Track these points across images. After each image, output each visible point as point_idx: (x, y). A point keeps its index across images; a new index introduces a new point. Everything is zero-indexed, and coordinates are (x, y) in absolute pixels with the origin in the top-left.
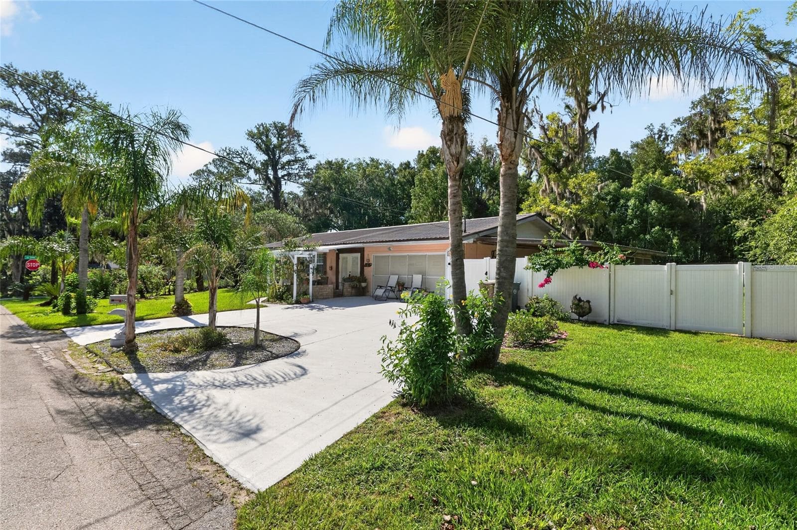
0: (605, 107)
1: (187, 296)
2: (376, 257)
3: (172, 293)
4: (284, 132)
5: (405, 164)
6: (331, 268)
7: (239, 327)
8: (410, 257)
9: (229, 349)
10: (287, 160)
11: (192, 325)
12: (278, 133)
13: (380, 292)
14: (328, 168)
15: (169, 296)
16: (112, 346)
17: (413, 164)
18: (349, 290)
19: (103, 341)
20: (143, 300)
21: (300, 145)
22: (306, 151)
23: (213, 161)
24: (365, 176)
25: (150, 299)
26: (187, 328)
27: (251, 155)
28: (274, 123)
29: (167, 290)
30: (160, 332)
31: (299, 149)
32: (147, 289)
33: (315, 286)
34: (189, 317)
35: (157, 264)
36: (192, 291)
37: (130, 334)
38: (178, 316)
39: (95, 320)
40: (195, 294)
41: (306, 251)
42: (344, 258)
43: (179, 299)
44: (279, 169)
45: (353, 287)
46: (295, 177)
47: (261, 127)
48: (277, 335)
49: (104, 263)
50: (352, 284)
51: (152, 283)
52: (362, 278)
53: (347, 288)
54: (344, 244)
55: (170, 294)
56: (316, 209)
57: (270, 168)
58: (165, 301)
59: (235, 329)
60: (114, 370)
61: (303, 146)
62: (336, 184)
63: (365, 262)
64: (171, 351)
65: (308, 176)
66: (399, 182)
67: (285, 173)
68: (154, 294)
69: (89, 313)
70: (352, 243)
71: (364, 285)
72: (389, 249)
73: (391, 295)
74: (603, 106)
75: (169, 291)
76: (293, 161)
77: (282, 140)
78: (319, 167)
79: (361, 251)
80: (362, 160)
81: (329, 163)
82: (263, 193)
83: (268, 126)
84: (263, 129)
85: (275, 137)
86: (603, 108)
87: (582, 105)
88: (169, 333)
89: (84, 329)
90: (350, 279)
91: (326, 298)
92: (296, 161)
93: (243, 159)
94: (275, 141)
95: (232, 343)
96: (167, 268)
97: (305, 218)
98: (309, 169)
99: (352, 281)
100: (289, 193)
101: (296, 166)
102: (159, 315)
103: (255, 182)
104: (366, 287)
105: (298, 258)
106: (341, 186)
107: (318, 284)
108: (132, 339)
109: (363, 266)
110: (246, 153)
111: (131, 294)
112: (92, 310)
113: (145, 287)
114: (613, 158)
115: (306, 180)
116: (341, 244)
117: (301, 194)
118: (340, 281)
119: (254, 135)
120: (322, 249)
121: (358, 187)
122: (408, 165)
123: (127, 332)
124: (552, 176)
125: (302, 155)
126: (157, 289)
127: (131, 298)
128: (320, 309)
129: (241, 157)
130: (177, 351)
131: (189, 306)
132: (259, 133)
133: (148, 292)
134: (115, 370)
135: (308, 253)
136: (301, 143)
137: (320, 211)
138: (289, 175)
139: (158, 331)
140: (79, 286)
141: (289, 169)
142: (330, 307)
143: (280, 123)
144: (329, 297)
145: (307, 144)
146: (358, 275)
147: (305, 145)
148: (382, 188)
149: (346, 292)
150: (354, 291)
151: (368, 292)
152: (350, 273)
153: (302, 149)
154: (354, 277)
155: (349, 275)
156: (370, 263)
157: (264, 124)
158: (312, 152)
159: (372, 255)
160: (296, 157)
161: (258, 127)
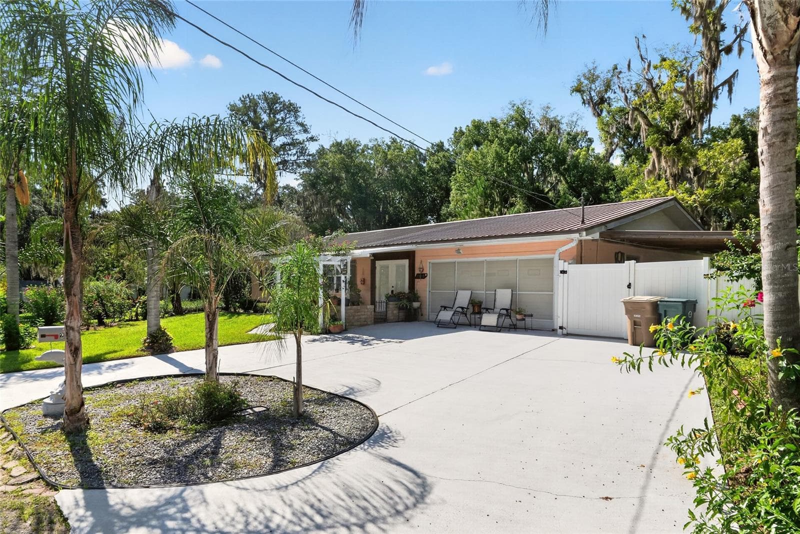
0: (743, 49)
1: (163, 323)
2: (434, 263)
3: (140, 318)
4: (277, 105)
5: (438, 145)
6: (364, 282)
7: (253, 376)
8: (489, 263)
9: (251, 423)
10: (281, 143)
11: (176, 371)
12: (269, 107)
13: (446, 316)
14: (336, 152)
15: (137, 322)
16: (45, 416)
17: (446, 146)
18: (395, 312)
19: (32, 403)
20: (102, 328)
21: (297, 123)
22: (306, 131)
24: (386, 162)
25: (111, 326)
26: (170, 376)
28: (264, 94)
29: (134, 314)
30: (127, 384)
31: (297, 128)
32: (106, 313)
33: (349, 307)
34: (170, 355)
35: (118, 280)
36: (167, 315)
37: (72, 398)
38: (152, 354)
39: (29, 361)
40: (172, 319)
41: (336, 255)
42: (382, 267)
43: (154, 329)
45: (400, 309)
46: (293, 165)
47: (248, 99)
48: (324, 392)
49: (52, 279)
50: (400, 304)
51: (113, 305)
52: (413, 295)
53: (393, 310)
54: (385, 246)
55: (137, 320)
56: (321, 207)
58: (132, 329)
59: (247, 378)
60: (41, 477)
61: (302, 125)
62: (347, 172)
63: (417, 272)
64: (148, 429)
65: (308, 164)
66: (431, 170)
67: (280, 159)
68: (117, 320)
69: (23, 349)
70: (398, 245)
71: (416, 305)
72: (458, 251)
73: (463, 319)
74: (740, 45)
75: (137, 315)
76: (289, 144)
77: (274, 117)
78: (322, 152)
79: (410, 256)
80: (379, 140)
81: (338, 145)
82: (251, 188)
83: (255, 97)
84: (250, 102)
85: (265, 112)
86: (741, 50)
87: (712, 44)
88: (142, 386)
89: (8, 378)
90: (394, 297)
91: (364, 325)
92: (293, 144)
94: (265, 117)
95: (251, 409)
96: (132, 285)
97: (307, 217)
98: (310, 155)
99: (399, 300)
100: (284, 188)
101: (294, 151)
102: (126, 353)
103: (240, 173)
104: (420, 308)
105: (324, 266)
106: (353, 174)
107: (353, 304)
108: (78, 407)
109: (413, 277)
111: (72, 325)
112: (28, 344)
113: (104, 310)
114: (737, 127)
115: (306, 170)
116: (380, 246)
117: (300, 189)
118: (377, 299)
119: (239, 110)
120: (358, 253)
121: (376, 177)
122: (440, 147)
123: (68, 394)
124: (665, 149)
125: (301, 137)
126: (121, 313)
127: (71, 333)
128: (364, 342)
130: (158, 428)
131: (168, 339)
132: (245, 107)
133: (108, 317)
134: (43, 478)
135: (339, 258)
136: (300, 120)
137: (326, 209)
138: (284, 163)
139: (123, 382)
140: (9, 310)
141: (284, 154)
142: (379, 338)
143: (272, 93)
144: (369, 323)
145: (307, 122)
146: (407, 290)
147: (305, 123)
148: (408, 177)
149: (391, 315)
150: (402, 314)
151: (422, 315)
152: (393, 289)
153: (300, 128)
154: (401, 293)
155: (392, 291)
156: (424, 272)
157: (250, 95)
158: (313, 132)
159: (429, 261)
160: (293, 140)
161: (242, 99)
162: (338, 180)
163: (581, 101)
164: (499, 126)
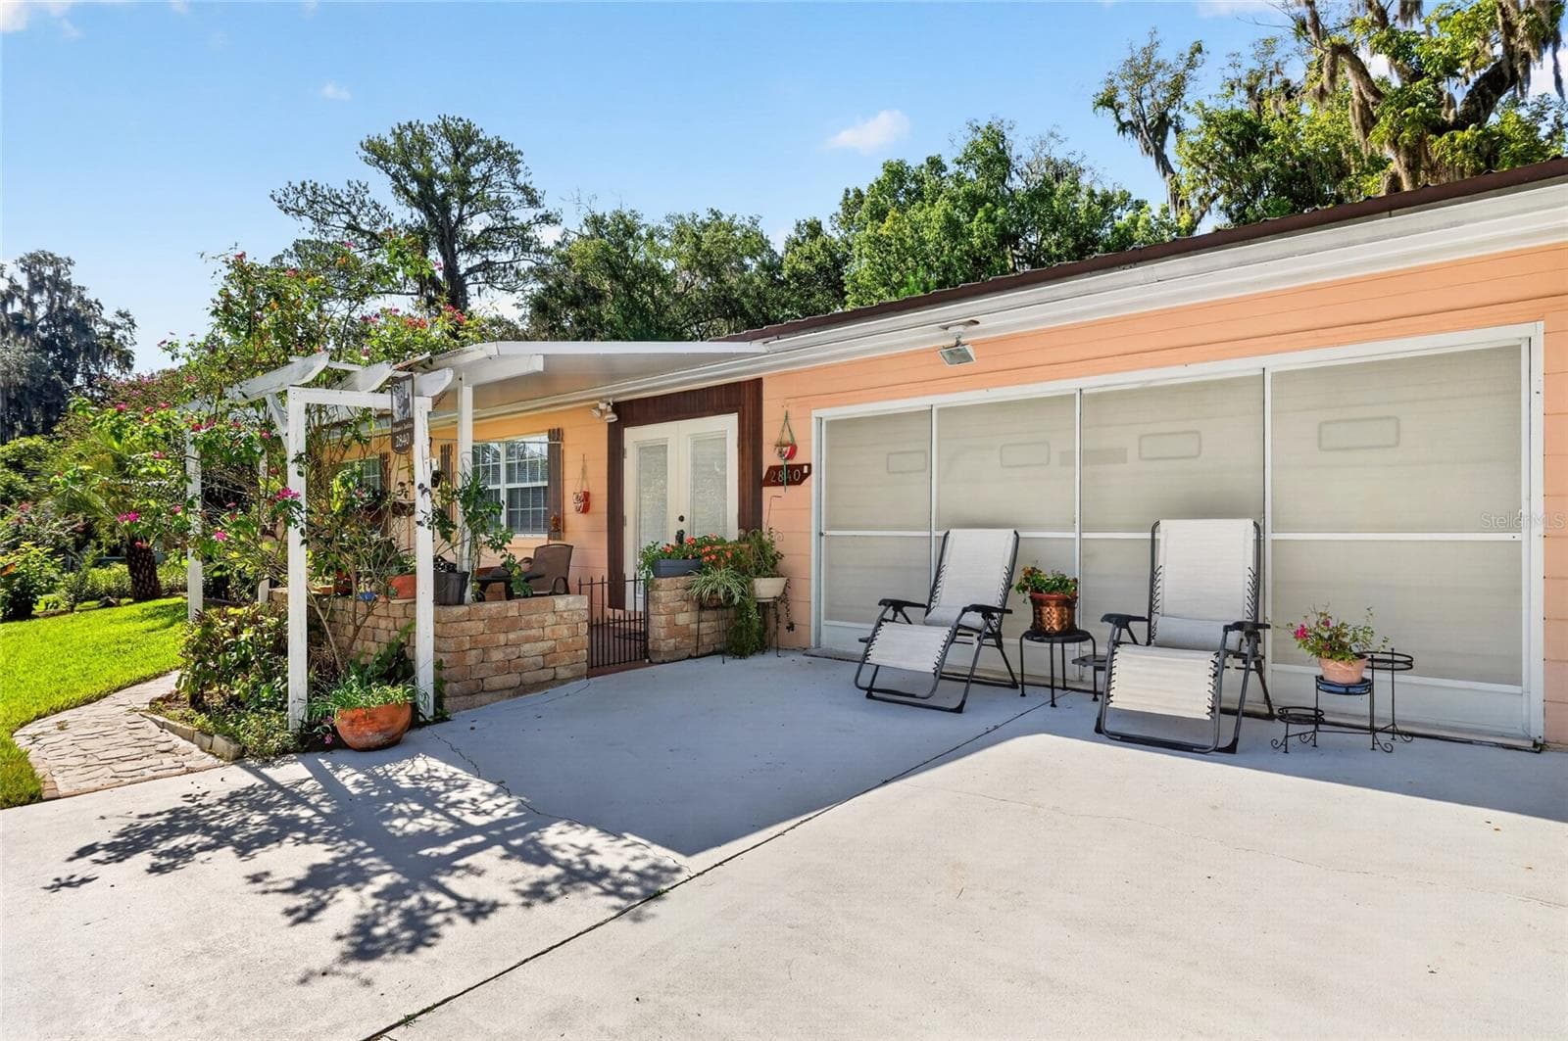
2: (833, 424)
4: (472, 147)
6: (585, 502)
10: (481, 227)
12: (455, 150)
14: (592, 236)
18: (683, 619)
21: (517, 187)
22: (533, 202)
23: (296, 246)
27: (377, 207)
28: (445, 123)
31: (516, 197)
42: (643, 449)
44: (460, 250)
45: (702, 606)
47: (410, 133)
50: (702, 585)
52: (756, 549)
57: (433, 245)
61: (524, 189)
62: (615, 276)
63: (770, 458)
66: (796, 275)
67: (477, 260)
71: (766, 588)
76: (497, 229)
77: (467, 171)
79: (742, 398)
80: (686, 216)
81: (596, 221)
83: (425, 129)
84: (413, 138)
85: (446, 162)
90: (686, 555)
91: (538, 686)
92: (507, 228)
93: (355, 218)
98: (542, 252)
99: (700, 568)
101: (508, 243)
104: (783, 598)
106: (629, 285)
109: (756, 479)
110: (363, 202)
115: (537, 285)
118: (630, 568)
119: (387, 151)
121: (680, 289)
122: (815, 228)
125: (524, 214)
129: (349, 212)
132: (402, 147)
136: (521, 179)
138: (487, 266)
141: (486, 250)
143: (460, 120)
144: (563, 673)
145: (537, 184)
146: (733, 533)
147: (531, 187)
148: (745, 293)
149: (663, 633)
150: (710, 626)
151: (791, 627)
152: (683, 526)
153: (521, 196)
154: (707, 542)
155: (680, 536)
156: (797, 461)
157: (414, 124)
158: (549, 205)
159: (816, 413)
160: (505, 219)
161: (398, 131)
162: (597, 297)
163: (1114, 125)
164: (945, 169)
